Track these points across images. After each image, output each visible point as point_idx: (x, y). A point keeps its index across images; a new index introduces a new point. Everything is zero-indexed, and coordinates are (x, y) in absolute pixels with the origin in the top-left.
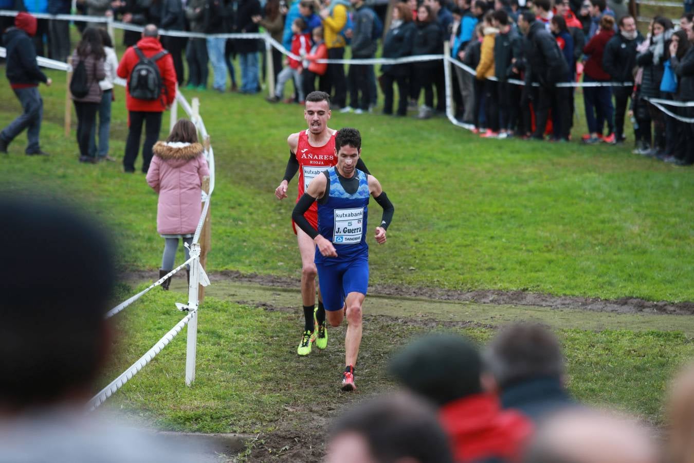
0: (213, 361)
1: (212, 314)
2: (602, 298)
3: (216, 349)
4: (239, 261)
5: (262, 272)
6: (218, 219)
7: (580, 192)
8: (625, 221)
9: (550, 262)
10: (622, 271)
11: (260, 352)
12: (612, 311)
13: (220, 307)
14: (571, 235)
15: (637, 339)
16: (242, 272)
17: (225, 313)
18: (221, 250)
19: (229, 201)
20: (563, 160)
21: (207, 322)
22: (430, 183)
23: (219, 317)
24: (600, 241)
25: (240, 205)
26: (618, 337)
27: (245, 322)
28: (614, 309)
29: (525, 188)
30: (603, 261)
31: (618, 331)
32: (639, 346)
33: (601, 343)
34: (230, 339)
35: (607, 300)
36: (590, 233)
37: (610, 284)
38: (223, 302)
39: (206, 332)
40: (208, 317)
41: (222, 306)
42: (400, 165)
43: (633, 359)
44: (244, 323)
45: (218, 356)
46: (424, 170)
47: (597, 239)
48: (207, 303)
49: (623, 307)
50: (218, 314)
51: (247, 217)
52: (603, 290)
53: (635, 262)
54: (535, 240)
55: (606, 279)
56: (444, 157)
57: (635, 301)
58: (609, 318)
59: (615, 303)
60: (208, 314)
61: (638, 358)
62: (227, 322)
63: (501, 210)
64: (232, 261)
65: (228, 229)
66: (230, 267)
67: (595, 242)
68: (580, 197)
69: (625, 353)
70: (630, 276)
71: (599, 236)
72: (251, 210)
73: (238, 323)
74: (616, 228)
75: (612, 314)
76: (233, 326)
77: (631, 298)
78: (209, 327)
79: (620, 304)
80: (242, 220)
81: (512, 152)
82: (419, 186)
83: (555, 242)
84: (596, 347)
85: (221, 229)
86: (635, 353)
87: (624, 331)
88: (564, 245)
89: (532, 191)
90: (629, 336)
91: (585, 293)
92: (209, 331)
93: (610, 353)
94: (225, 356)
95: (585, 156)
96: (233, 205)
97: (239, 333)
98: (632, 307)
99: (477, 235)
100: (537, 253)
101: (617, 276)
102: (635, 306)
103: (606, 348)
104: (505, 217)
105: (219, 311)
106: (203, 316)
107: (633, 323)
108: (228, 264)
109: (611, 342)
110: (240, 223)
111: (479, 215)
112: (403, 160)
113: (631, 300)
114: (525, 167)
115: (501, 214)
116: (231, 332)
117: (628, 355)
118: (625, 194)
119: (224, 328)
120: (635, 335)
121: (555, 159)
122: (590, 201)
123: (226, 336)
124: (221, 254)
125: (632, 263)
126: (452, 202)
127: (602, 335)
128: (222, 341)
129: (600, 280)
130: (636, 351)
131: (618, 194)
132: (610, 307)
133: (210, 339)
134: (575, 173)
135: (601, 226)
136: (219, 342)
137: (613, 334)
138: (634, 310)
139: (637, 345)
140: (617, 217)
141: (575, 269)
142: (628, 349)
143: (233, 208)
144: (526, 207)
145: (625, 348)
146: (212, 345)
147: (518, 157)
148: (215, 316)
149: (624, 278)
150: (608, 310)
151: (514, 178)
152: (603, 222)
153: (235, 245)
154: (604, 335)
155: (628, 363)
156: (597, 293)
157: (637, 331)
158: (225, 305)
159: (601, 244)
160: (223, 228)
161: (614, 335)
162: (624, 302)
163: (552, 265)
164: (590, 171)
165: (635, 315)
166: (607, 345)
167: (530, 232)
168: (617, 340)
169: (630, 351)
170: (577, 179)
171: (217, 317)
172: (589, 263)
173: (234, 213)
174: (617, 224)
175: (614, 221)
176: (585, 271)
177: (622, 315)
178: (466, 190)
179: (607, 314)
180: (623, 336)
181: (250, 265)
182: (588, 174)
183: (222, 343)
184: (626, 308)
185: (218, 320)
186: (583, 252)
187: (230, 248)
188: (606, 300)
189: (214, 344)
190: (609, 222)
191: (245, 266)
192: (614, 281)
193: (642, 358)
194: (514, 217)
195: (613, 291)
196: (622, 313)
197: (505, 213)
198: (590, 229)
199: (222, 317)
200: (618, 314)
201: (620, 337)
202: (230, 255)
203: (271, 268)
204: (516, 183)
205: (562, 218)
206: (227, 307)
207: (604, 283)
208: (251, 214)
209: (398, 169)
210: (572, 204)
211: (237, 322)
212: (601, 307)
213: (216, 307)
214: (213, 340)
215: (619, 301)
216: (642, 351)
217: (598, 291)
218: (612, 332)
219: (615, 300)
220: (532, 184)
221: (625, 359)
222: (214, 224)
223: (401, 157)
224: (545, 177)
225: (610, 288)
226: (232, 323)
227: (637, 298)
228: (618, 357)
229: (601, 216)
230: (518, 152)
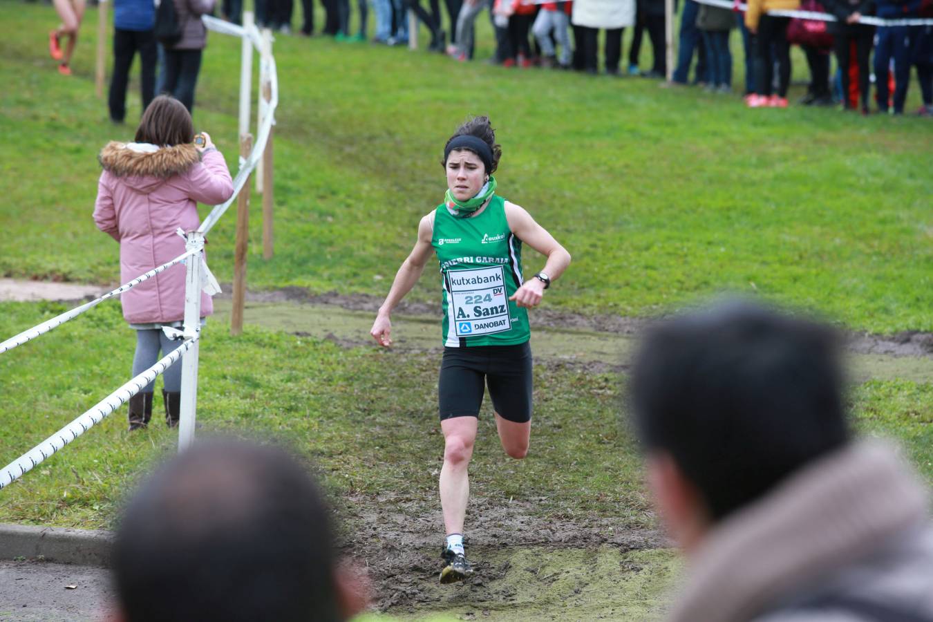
0: (236, 423)
1: (252, 350)
2: (871, 333)
3: (245, 404)
4: (314, 274)
5: (347, 290)
6: (298, 213)
7: (852, 180)
8: (918, 221)
9: (795, 279)
10: (906, 292)
11: (316, 410)
12: (886, 352)
13: (266, 340)
14: (832, 240)
15: (922, 396)
16: (315, 289)
17: (272, 350)
18: (291, 256)
19: (318, 187)
20: (831, 136)
21: (242, 362)
22: (627, 166)
23: (262, 355)
24: (877, 250)
25: (334, 193)
26: (890, 391)
27: (303, 363)
28: (888, 349)
29: (770, 174)
30: (877, 278)
31: (892, 382)
32: (924, 405)
33: (864, 400)
34: (272, 389)
35: (878, 336)
36: (861, 238)
37: (886, 311)
38: (273, 332)
39: (237, 378)
40: (244, 356)
41: (270, 338)
42: (587, 142)
43: (913, 426)
44: (300, 366)
45: (246, 415)
46: (621, 148)
47: (872, 247)
48: (247, 334)
49: (904, 346)
50: (262, 350)
51: (339, 211)
52: (872, 320)
53: (927, 278)
54: (775, 248)
55: (880, 303)
56: (653, 132)
57: (922, 337)
58: (880, 363)
59: (892, 339)
60: (245, 350)
61: (922, 424)
62: (272, 363)
63: (730, 203)
64: (302, 273)
65: (307, 227)
66: (298, 282)
67: (868, 251)
68: (851, 186)
69: (899, 417)
70: (918, 300)
71: (876, 243)
72: (350, 201)
73: (290, 365)
74: (903, 231)
75: (884, 357)
76: (281, 368)
77: (917, 332)
78: (242, 370)
79: (897, 341)
80: (333, 215)
81: (755, 124)
82: (611, 170)
83: (806, 251)
84: (855, 406)
85: (296, 227)
86: (916, 417)
87: (900, 381)
88: (820, 255)
89: (779, 178)
90: (909, 390)
91: (844, 323)
92: (240, 375)
93: (875, 416)
94: (257, 416)
95: (865, 131)
96: (321, 192)
97: (289, 380)
98: (918, 346)
99: (688, 240)
100: (777, 266)
101: (897, 300)
102: (922, 346)
103: (870, 408)
104: (733, 214)
105: (264, 346)
106: (236, 353)
107: (916, 371)
108: (295, 277)
109: (879, 399)
110: (330, 219)
111: (694, 211)
112: (593, 134)
113: (915, 337)
114: (774, 145)
115: (728, 209)
116: (275, 378)
117: (905, 420)
118: (920, 182)
119: (266, 373)
120: (918, 388)
121: (820, 133)
122: (865, 191)
123: (267, 384)
124: (288, 262)
125: (922, 281)
126: (655, 193)
127: (866, 388)
128: (258, 392)
129: (872, 306)
130: (919, 414)
131: (909, 183)
132: (882, 346)
133: (240, 389)
134: (847, 153)
135: (878, 228)
136: (253, 393)
137: (882, 387)
138: (920, 351)
139: (919, 406)
140: (903, 214)
141: (832, 289)
142: (905, 410)
143: (322, 198)
144: (767, 200)
145: (902, 409)
146: (242, 398)
147: (763, 131)
148: (256, 353)
149: (907, 302)
150: (879, 351)
151: (754, 160)
152: (883, 222)
153: (314, 250)
154: (868, 389)
155: (905, 433)
156: (863, 324)
157: (922, 382)
158: (275, 337)
159: (879, 254)
160: (299, 225)
161: (884, 388)
162: (906, 338)
163: (798, 284)
164: (869, 151)
165: (922, 359)
166: (871, 404)
167: (769, 234)
168: (889, 396)
169: (908, 414)
170: (848, 163)
171: (258, 356)
172: (855, 281)
173: (322, 205)
174: (905, 225)
175: (899, 219)
176: (848, 293)
177: (901, 359)
178: (679, 176)
179: (878, 357)
180: (899, 389)
181: (330, 279)
182: (867, 156)
183: (257, 395)
184: (907, 348)
185: (260, 360)
186: (847, 265)
187: (304, 254)
188: (877, 334)
189: (244, 398)
190: (892, 222)
191: (322, 280)
192: (893, 307)
193: (926, 425)
194: (748, 214)
195: (889, 322)
196: (901, 355)
197: (735, 208)
198: (862, 231)
199: (267, 355)
200: (895, 356)
201: (894, 391)
202: (302, 263)
203: (363, 284)
204: (757, 167)
205: (821, 216)
206: (278, 340)
207: (877, 310)
208: (348, 206)
209: (582, 147)
210: (839, 196)
211: (288, 363)
212: (868, 346)
213: (261, 340)
214: (244, 391)
215: (897, 336)
216: (928, 412)
217: (865, 321)
218: (880, 384)
219: (891, 336)
220: (780, 168)
221: (900, 426)
222: (288, 220)
223: (589, 129)
224: (802, 158)
225: (884, 316)
226: (280, 365)
227: (926, 332)
228: (888, 422)
229: (881, 214)
230: (764, 124)
